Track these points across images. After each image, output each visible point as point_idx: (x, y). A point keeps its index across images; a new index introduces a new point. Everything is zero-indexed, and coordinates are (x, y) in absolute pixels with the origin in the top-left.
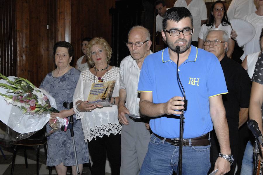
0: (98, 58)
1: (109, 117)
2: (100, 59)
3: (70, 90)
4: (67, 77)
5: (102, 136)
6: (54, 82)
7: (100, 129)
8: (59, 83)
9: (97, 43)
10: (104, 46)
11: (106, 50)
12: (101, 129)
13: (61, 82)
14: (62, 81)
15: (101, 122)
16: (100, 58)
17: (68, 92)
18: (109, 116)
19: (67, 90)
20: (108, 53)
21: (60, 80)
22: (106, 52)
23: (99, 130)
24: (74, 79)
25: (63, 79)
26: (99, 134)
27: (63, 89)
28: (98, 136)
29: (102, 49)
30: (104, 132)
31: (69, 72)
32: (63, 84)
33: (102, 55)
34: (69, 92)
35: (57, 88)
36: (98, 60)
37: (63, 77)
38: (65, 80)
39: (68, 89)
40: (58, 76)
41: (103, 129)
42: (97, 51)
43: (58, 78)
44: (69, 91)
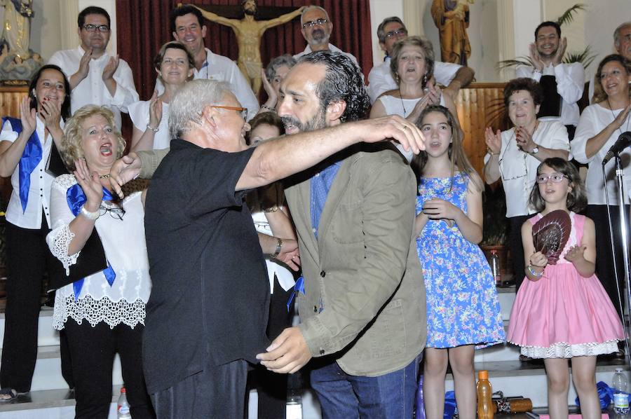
1: (124, 285)
5: (113, 325)
15: (104, 291)
18: (125, 282)
26: (91, 316)
28: (87, 319)
41: (105, 307)
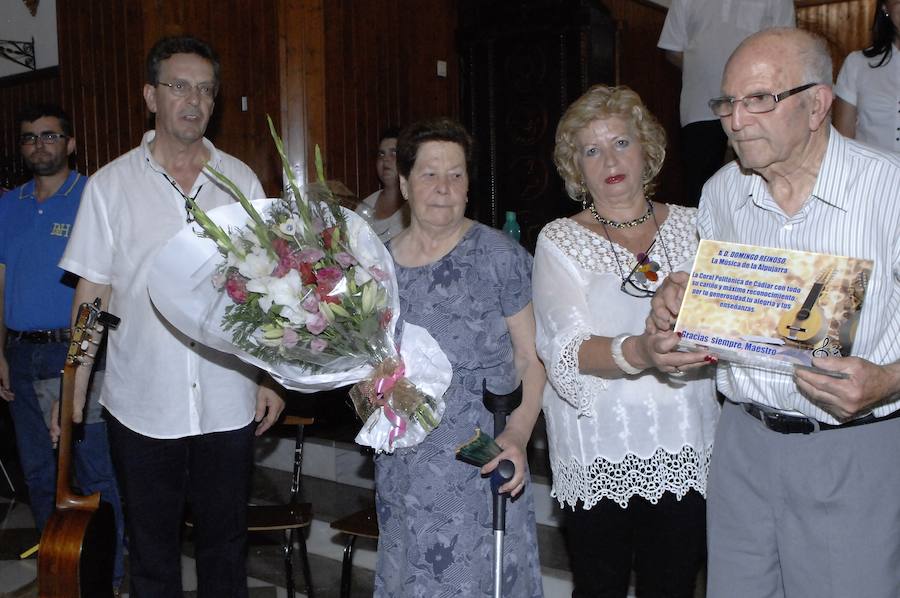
0: (613, 171)
2: (620, 177)
3: (482, 318)
4: (462, 265)
6: (411, 288)
7: (649, 469)
8: (431, 289)
9: (606, 110)
10: (634, 121)
11: (642, 138)
12: (654, 469)
13: (438, 287)
14: (446, 284)
16: (619, 173)
17: (476, 326)
19: (471, 320)
20: (651, 149)
21: (432, 279)
22: (643, 148)
23: (643, 471)
24: (493, 273)
25: (446, 273)
27: (456, 317)
29: (629, 134)
30: (638, 488)
31: (470, 244)
32: (449, 294)
33: (629, 161)
34: (481, 325)
35: (425, 311)
36: (610, 180)
37: (446, 262)
38: (456, 275)
39: (474, 313)
40: (424, 260)
42: (606, 145)
43: (422, 271)
44: (479, 321)
